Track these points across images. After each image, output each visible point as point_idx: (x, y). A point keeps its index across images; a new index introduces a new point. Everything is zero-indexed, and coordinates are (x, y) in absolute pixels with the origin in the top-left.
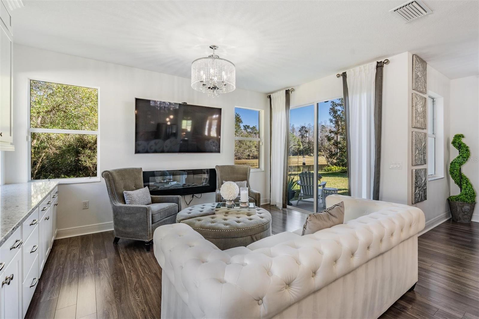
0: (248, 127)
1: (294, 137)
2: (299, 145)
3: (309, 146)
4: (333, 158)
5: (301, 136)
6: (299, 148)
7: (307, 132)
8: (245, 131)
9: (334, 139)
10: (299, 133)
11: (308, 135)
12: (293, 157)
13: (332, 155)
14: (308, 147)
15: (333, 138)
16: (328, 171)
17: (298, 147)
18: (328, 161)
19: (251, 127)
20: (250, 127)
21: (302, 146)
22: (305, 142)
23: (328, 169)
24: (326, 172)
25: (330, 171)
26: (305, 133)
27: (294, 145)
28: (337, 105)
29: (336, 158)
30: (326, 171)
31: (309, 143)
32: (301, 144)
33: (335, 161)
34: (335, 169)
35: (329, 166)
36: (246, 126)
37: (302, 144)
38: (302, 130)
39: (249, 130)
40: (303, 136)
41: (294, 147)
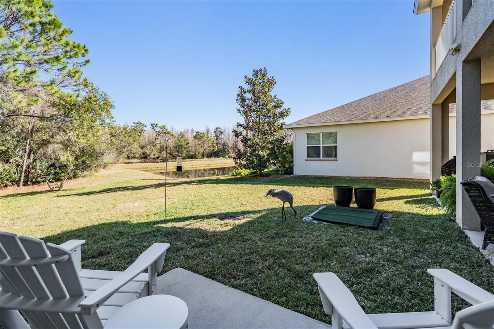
0: (156, 126)
1: (208, 137)
2: (214, 147)
3: (224, 147)
4: (242, 160)
5: (216, 138)
6: (213, 150)
7: (221, 133)
8: (153, 130)
9: (242, 135)
10: (214, 134)
11: (223, 137)
12: (208, 159)
13: (240, 155)
14: (223, 149)
15: (241, 133)
16: (236, 176)
17: (213, 148)
18: (236, 163)
19: (160, 125)
20: (158, 125)
21: (216, 148)
22: (220, 144)
23: (236, 173)
24: (234, 177)
25: (239, 175)
26: (220, 134)
27: (209, 147)
28: (245, 93)
29: (244, 159)
30: (233, 175)
31: (224, 145)
32: (215, 145)
33: (244, 163)
34: (245, 172)
35: (237, 169)
36: (154, 124)
37: (217, 146)
38: (217, 131)
39: (158, 129)
40: (217, 138)
41: (208, 148)
